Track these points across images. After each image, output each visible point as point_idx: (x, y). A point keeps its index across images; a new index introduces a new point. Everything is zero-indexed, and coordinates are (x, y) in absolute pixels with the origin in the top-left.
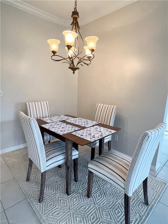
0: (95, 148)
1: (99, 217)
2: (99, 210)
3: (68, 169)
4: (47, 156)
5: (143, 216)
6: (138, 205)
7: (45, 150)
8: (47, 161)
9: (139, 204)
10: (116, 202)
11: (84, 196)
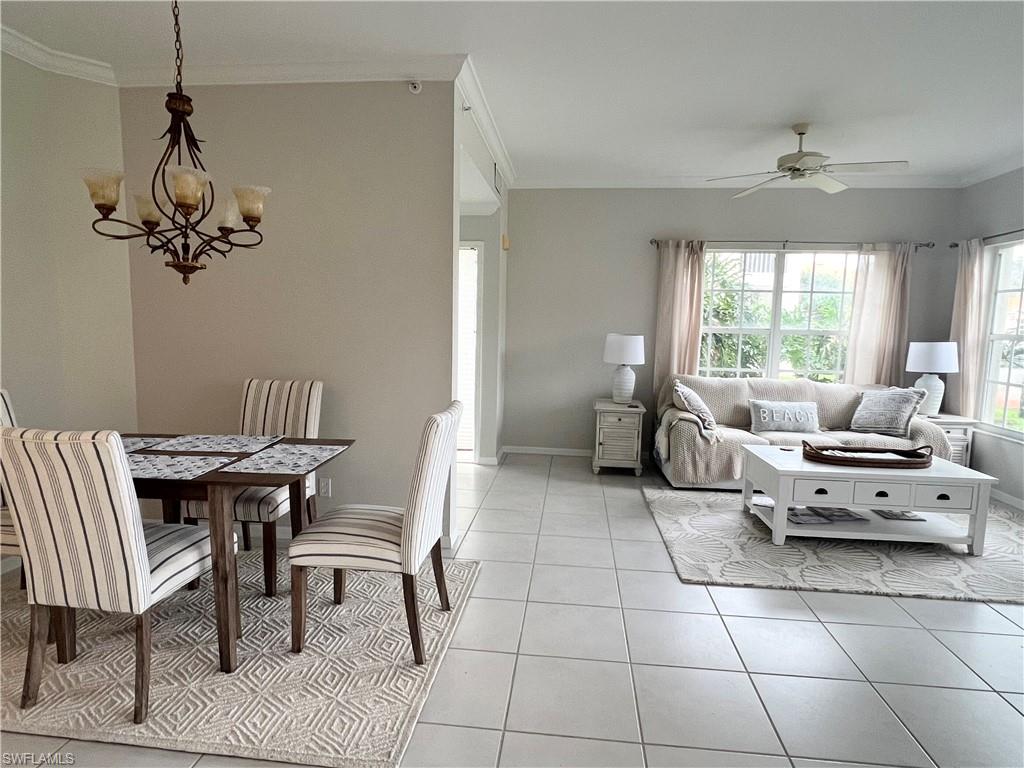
0: (274, 522)
1: (344, 669)
2: (341, 661)
3: (225, 581)
4: (150, 555)
5: (444, 629)
6: (430, 618)
7: (146, 537)
8: (151, 572)
9: (431, 615)
10: (377, 632)
11: (284, 655)
